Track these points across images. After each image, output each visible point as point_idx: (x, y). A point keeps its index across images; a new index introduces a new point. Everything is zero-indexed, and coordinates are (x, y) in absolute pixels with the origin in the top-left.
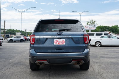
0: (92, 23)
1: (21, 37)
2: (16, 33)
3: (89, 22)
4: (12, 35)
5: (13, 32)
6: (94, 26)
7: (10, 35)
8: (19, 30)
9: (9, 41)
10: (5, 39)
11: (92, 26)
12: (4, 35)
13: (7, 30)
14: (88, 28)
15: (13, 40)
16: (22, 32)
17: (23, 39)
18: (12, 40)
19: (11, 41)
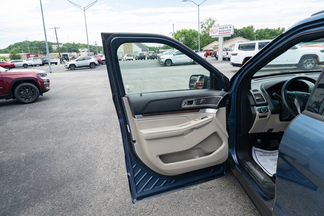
0: (209, 23)
1: (90, 58)
2: (80, 50)
3: (205, 22)
4: (73, 53)
5: (74, 48)
6: (229, 29)
7: (68, 54)
8: (84, 44)
9: (68, 68)
10: (61, 63)
11: (225, 29)
12: (58, 54)
13: (64, 45)
14: (217, 34)
15: (77, 66)
16: (91, 47)
17: (94, 63)
18: (74, 65)
19: (72, 67)
